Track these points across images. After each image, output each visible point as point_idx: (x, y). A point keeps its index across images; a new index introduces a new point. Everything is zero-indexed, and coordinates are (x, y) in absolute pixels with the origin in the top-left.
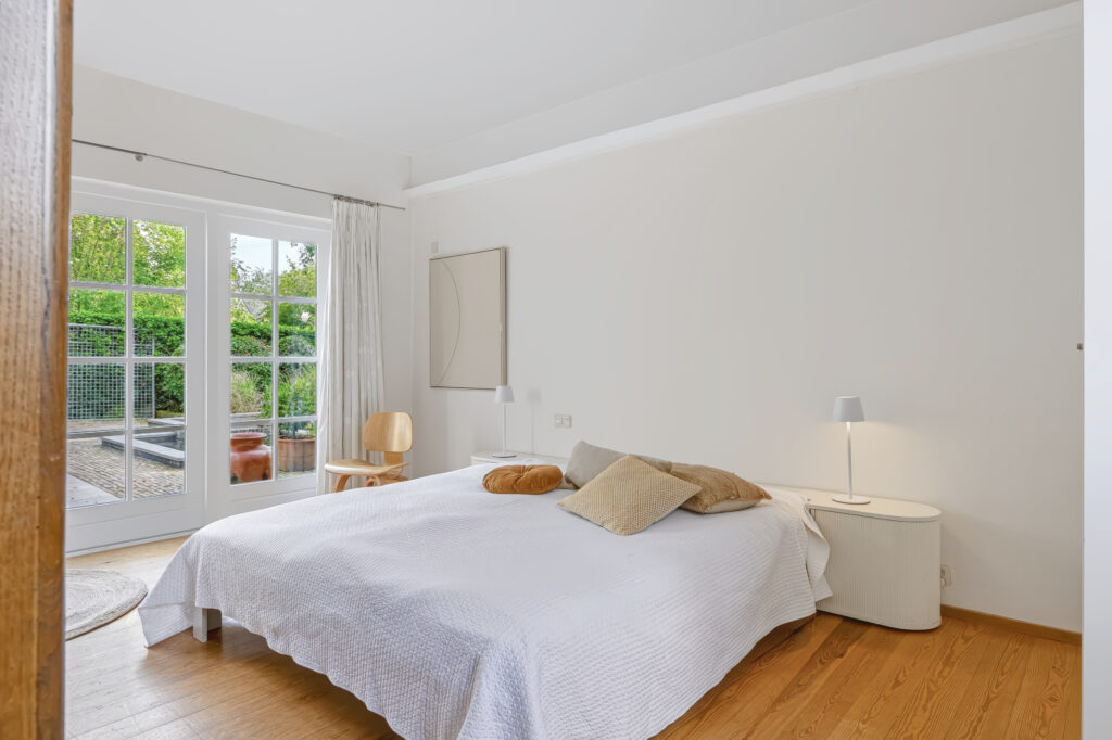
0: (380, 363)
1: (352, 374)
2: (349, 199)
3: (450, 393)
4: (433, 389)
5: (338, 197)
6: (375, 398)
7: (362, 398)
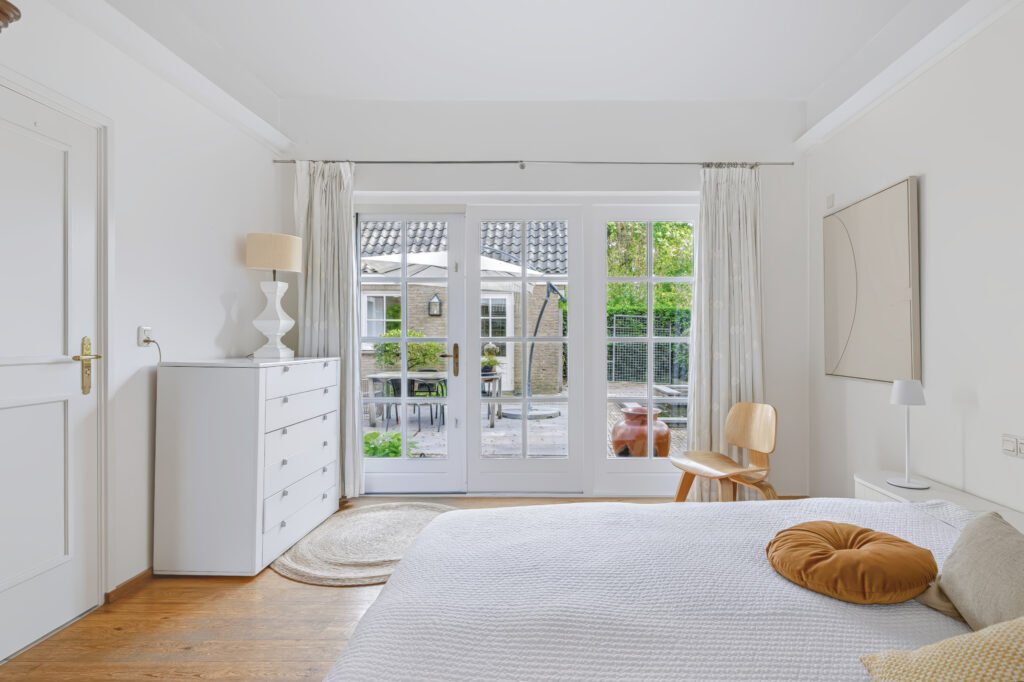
0: (756, 344)
1: (721, 356)
2: (720, 165)
3: (850, 384)
4: (828, 377)
5: (708, 165)
6: (749, 382)
7: (733, 384)
